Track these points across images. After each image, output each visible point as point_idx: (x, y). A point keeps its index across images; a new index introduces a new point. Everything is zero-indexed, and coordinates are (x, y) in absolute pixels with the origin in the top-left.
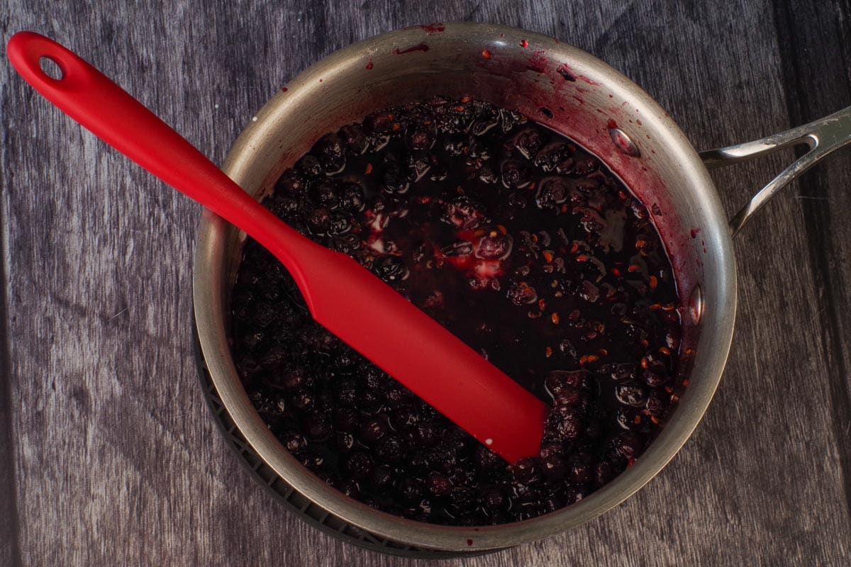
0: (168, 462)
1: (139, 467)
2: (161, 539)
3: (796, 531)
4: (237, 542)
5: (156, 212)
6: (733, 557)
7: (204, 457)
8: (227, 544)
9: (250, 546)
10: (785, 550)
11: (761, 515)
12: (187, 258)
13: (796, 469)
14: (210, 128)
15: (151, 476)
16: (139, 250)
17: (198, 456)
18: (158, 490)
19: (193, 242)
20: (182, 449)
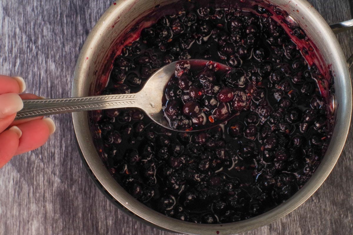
0: (33, 169)
1: (19, 171)
2: (29, 208)
3: (348, 206)
4: (66, 209)
5: (31, 46)
6: (315, 218)
7: (51, 166)
8: (61, 210)
9: (72, 210)
10: (342, 216)
11: (330, 197)
12: (45, 68)
13: (349, 174)
14: (58, 4)
15: (25, 176)
16: (22, 64)
17: (48, 166)
18: (28, 182)
19: (48, 60)
20: (40, 162)
